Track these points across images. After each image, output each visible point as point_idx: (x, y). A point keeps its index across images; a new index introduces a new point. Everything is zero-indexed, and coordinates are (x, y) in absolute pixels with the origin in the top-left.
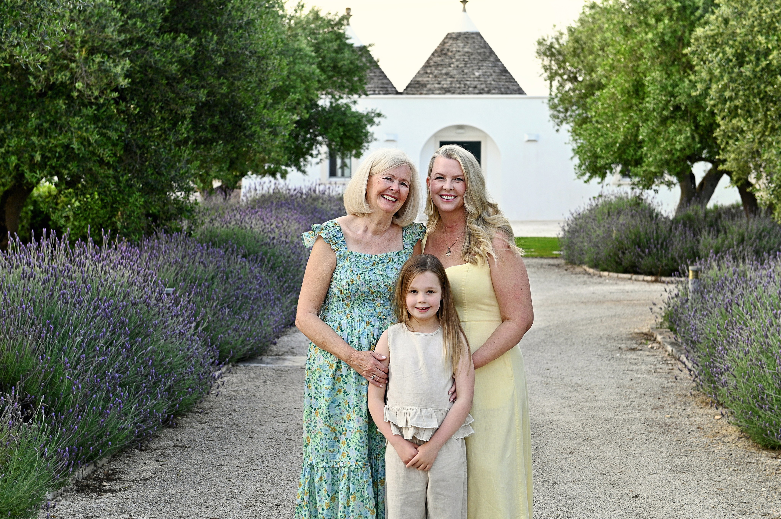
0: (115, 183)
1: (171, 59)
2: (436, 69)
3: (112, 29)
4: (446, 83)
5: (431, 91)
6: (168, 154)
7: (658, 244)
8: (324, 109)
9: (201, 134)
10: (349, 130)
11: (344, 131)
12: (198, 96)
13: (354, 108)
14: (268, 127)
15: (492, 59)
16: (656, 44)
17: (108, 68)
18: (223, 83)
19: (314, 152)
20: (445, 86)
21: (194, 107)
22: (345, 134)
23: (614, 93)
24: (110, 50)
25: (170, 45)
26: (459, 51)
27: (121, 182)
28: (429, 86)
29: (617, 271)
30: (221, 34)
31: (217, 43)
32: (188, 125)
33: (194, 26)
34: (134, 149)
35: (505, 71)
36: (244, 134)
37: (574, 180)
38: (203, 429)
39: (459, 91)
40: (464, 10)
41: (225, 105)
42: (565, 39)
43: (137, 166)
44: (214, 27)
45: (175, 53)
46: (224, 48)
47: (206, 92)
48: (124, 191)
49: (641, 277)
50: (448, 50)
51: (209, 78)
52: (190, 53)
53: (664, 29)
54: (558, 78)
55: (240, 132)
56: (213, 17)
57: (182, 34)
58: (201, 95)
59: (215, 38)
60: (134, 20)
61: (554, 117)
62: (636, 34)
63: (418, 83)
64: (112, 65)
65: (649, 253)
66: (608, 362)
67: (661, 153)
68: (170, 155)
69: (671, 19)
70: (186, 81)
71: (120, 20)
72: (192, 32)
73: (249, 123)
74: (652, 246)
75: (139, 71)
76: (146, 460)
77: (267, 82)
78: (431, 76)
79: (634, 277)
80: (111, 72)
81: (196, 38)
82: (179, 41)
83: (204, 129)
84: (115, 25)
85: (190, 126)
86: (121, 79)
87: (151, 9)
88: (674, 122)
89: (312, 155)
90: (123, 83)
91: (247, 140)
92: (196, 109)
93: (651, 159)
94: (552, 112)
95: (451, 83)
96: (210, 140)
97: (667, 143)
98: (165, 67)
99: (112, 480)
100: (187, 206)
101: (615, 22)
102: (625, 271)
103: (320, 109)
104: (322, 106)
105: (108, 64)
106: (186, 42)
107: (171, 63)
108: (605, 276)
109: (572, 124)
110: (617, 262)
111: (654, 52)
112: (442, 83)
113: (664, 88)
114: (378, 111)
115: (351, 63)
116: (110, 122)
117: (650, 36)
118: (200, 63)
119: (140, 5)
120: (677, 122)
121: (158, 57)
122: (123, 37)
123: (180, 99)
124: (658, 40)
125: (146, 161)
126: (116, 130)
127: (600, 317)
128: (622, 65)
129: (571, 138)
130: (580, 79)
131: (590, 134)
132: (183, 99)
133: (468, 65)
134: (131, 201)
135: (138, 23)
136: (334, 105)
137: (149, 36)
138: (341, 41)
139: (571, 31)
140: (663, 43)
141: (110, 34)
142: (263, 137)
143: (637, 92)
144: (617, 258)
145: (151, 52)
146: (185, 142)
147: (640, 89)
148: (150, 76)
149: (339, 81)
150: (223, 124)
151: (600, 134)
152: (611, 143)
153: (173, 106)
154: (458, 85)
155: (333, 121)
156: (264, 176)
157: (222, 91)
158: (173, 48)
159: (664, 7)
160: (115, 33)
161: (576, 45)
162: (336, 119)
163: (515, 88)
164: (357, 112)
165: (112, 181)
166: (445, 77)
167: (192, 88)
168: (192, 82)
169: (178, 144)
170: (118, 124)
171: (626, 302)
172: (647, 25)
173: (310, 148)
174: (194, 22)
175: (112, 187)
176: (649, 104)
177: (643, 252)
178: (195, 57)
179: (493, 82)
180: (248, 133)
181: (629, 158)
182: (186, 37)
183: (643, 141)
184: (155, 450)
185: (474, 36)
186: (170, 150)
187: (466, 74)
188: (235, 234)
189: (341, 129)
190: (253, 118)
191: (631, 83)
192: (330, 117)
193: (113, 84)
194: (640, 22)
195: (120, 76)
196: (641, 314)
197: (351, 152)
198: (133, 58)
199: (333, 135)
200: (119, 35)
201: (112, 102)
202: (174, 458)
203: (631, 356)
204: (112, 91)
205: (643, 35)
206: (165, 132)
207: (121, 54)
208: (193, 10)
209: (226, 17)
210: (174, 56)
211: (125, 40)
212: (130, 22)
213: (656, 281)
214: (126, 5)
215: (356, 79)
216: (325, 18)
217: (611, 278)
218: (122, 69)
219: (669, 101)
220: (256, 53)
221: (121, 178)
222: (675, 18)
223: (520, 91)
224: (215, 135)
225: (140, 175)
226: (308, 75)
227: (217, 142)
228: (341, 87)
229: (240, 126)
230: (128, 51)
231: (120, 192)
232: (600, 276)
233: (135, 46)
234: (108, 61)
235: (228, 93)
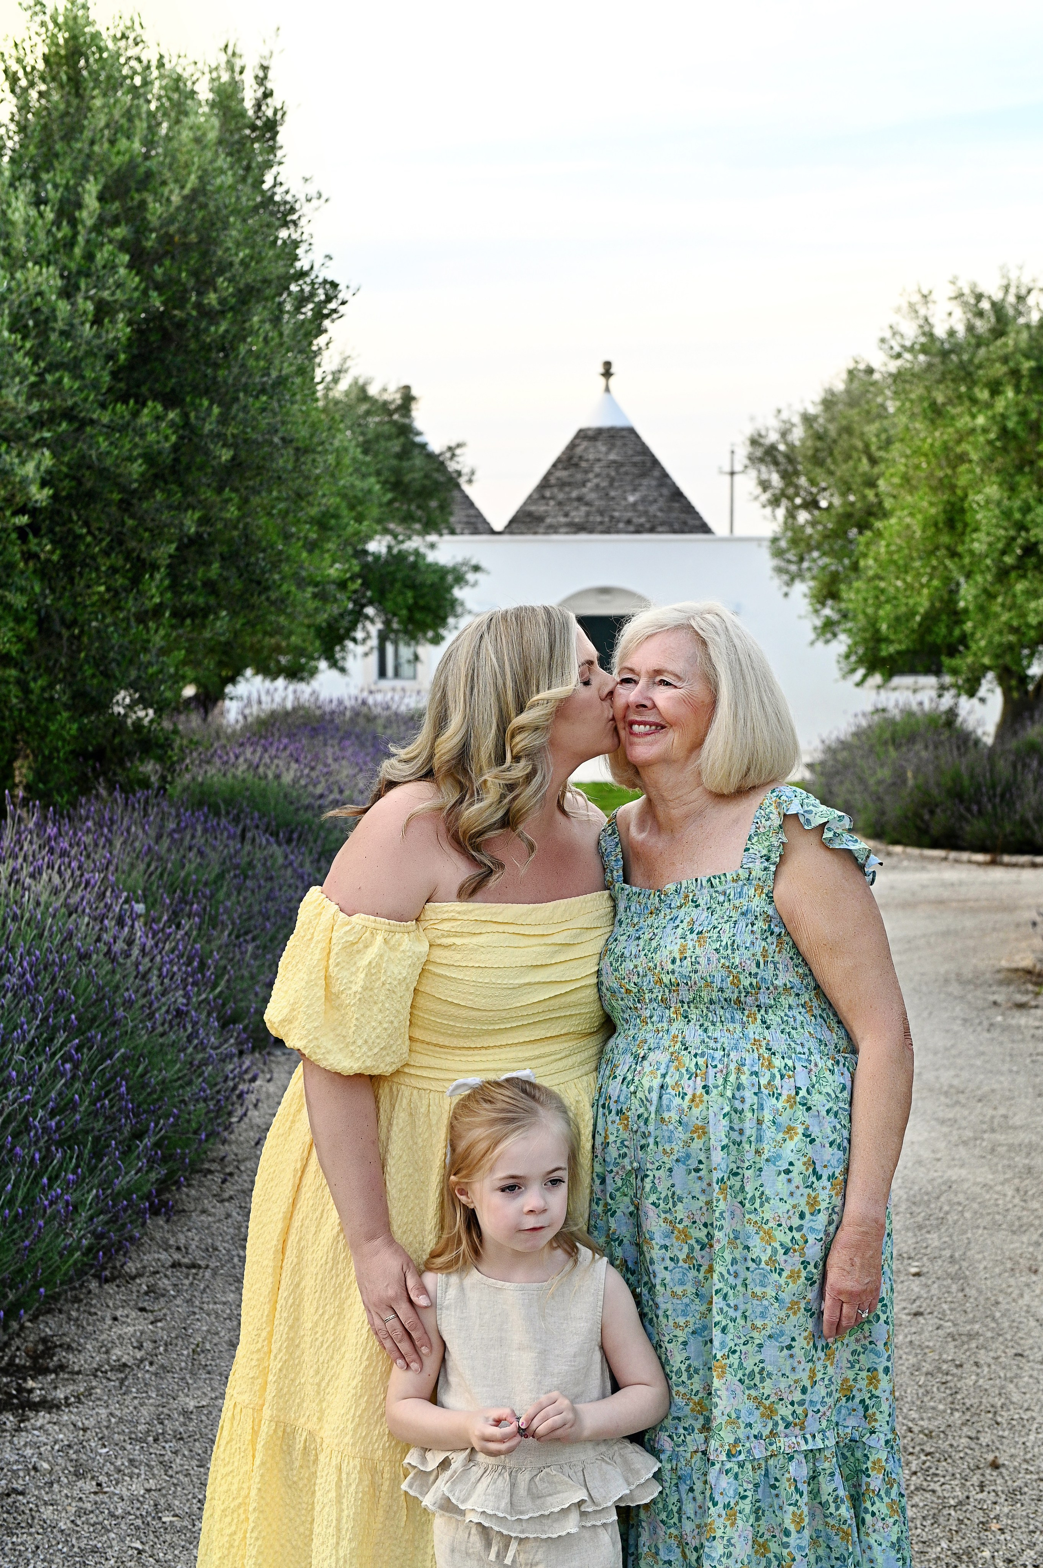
0: (20, 694)
1: (130, 450)
2: (561, 490)
3: (15, 390)
4: (578, 515)
5: (553, 529)
6: (123, 636)
7: (995, 795)
8: (377, 557)
9: (185, 598)
10: (423, 596)
11: (415, 598)
12: (182, 524)
13: (432, 557)
14: (309, 584)
15: (656, 473)
16: (992, 436)
17: (8, 467)
18: (230, 500)
19: (359, 635)
20: (577, 520)
21: (174, 546)
22: (416, 603)
23: (908, 527)
24: (11, 432)
25: (128, 424)
26: (599, 460)
27: (32, 692)
28: (549, 520)
29: (920, 845)
30: (226, 406)
31: (218, 422)
32: (162, 580)
33: (173, 390)
34: (57, 627)
35: (677, 495)
36: (268, 599)
37: (836, 681)
38: (228, 1216)
39: (600, 528)
40: (607, 389)
41: (230, 542)
42: (798, 434)
43: (63, 660)
44: (210, 389)
45: (137, 439)
46: (231, 430)
47: (197, 515)
48: (37, 709)
49: (965, 856)
50: (581, 458)
51: (203, 489)
52: (167, 438)
53: (1006, 408)
54: (784, 502)
55: (260, 594)
56: (209, 371)
57: (150, 403)
58: (187, 522)
59: (216, 410)
60: (57, 375)
61: (779, 570)
62: (953, 418)
63: (530, 514)
64: (16, 461)
65: (980, 812)
66: (988, 1035)
67: (1000, 632)
68: (127, 640)
69: (1017, 390)
70: (159, 496)
71: (31, 372)
72: (171, 400)
73: (277, 577)
74: (985, 799)
75: (67, 476)
76: (116, 1308)
77: (311, 498)
78: (552, 503)
79: (953, 855)
80: (15, 475)
81: (178, 411)
82: (145, 417)
83: (192, 589)
84: (21, 383)
85: (167, 582)
86: (34, 489)
87: (90, 353)
88: (1024, 576)
89: (355, 640)
90: (38, 497)
91: (273, 609)
92: (177, 549)
93: (983, 643)
94: (776, 562)
95: (588, 514)
96: (202, 610)
97: (1013, 613)
98: (117, 466)
99: (46, 1371)
100: (157, 738)
101: (913, 396)
102: (934, 845)
103: (370, 559)
104: (373, 554)
105: (8, 458)
106: (158, 418)
107: (131, 459)
108: (897, 854)
109: (812, 583)
110: (918, 829)
111: (988, 449)
112: (573, 514)
113: (1007, 514)
114: (474, 562)
115: (427, 476)
116: (8, 576)
117: (981, 420)
118: (184, 460)
119: (69, 344)
120: (1030, 575)
121: (104, 445)
122: (35, 407)
123: (146, 530)
124: (995, 429)
125: (80, 652)
126: (22, 590)
127: (924, 936)
128: (923, 475)
129: (810, 608)
130: (824, 504)
131: (865, 600)
132: (151, 531)
133: (616, 484)
134: (53, 728)
135: (66, 380)
136: (395, 551)
137: (88, 406)
138: (407, 438)
139: (808, 420)
140: (1004, 432)
141: (11, 399)
142: (303, 604)
143: (951, 523)
144: (919, 822)
145: (92, 437)
146: (157, 612)
147: (957, 517)
148: (89, 485)
149: (405, 507)
150: (226, 580)
151: (882, 598)
152: (905, 614)
153: (133, 544)
154: (599, 519)
155: (393, 581)
156: (274, 679)
157: (228, 515)
158: (134, 430)
159: (1004, 369)
160: (22, 399)
161: (819, 444)
162: (399, 575)
163: (697, 523)
164: (437, 564)
165: (14, 690)
166: (576, 504)
167: (170, 507)
168: (169, 497)
169: (142, 618)
170: (27, 579)
171: (954, 904)
172: (974, 401)
173: (353, 627)
174: (173, 380)
175: (14, 701)
176: (979, 544)
177: (969, 810)
178: (176, 448)
179: (659, 514)
180: (274, 595)
181: (939, 641)
182: (160, 408)
183: (966, 611)
184: (133, 1278)
185: (624, 433)
186: (127, 629)
187: (613, 498)
188: (247, 789)
189: (410, 594)
190: (285, 568)
191: (941, 507)
192: (389, 573)
193: (18, 499)
194: (960, 397)
195: (33, 482)
196: (994, 929)
197: (425, 633)
198: (58, 446)
199: (396, 603)
200: (29, 400)
201: (14, 536)
202: (178, 1301)
203: (1022, 1019)
204: (15, 514)
205: (967, 418)
206: (116, 593)
207: (33, 440)
208: (170, 357)
209: (236, 370)
210: (136, 445)
211: (39, 413)
212: (49, 378)
213: (993, 863)
214: (41, 345)
215: (433, 504)
216: (377, 397)
217: (909, 857)
218: (37, 468)
219: (1013, 539)
220: (291, 441)
221: (32, 685)
222: (1024, 388)
223: (705, 529)
224: (212, 601)
225: (69, 678)
226: (360, 494)
227: (216, 613)
228: (407, 519)
229: (259, 583)
230: (47, 435)
231: (32, 711)
232: (889, 854)
233: (59, 424)
234: (7, 452)
235: (239, 520)
